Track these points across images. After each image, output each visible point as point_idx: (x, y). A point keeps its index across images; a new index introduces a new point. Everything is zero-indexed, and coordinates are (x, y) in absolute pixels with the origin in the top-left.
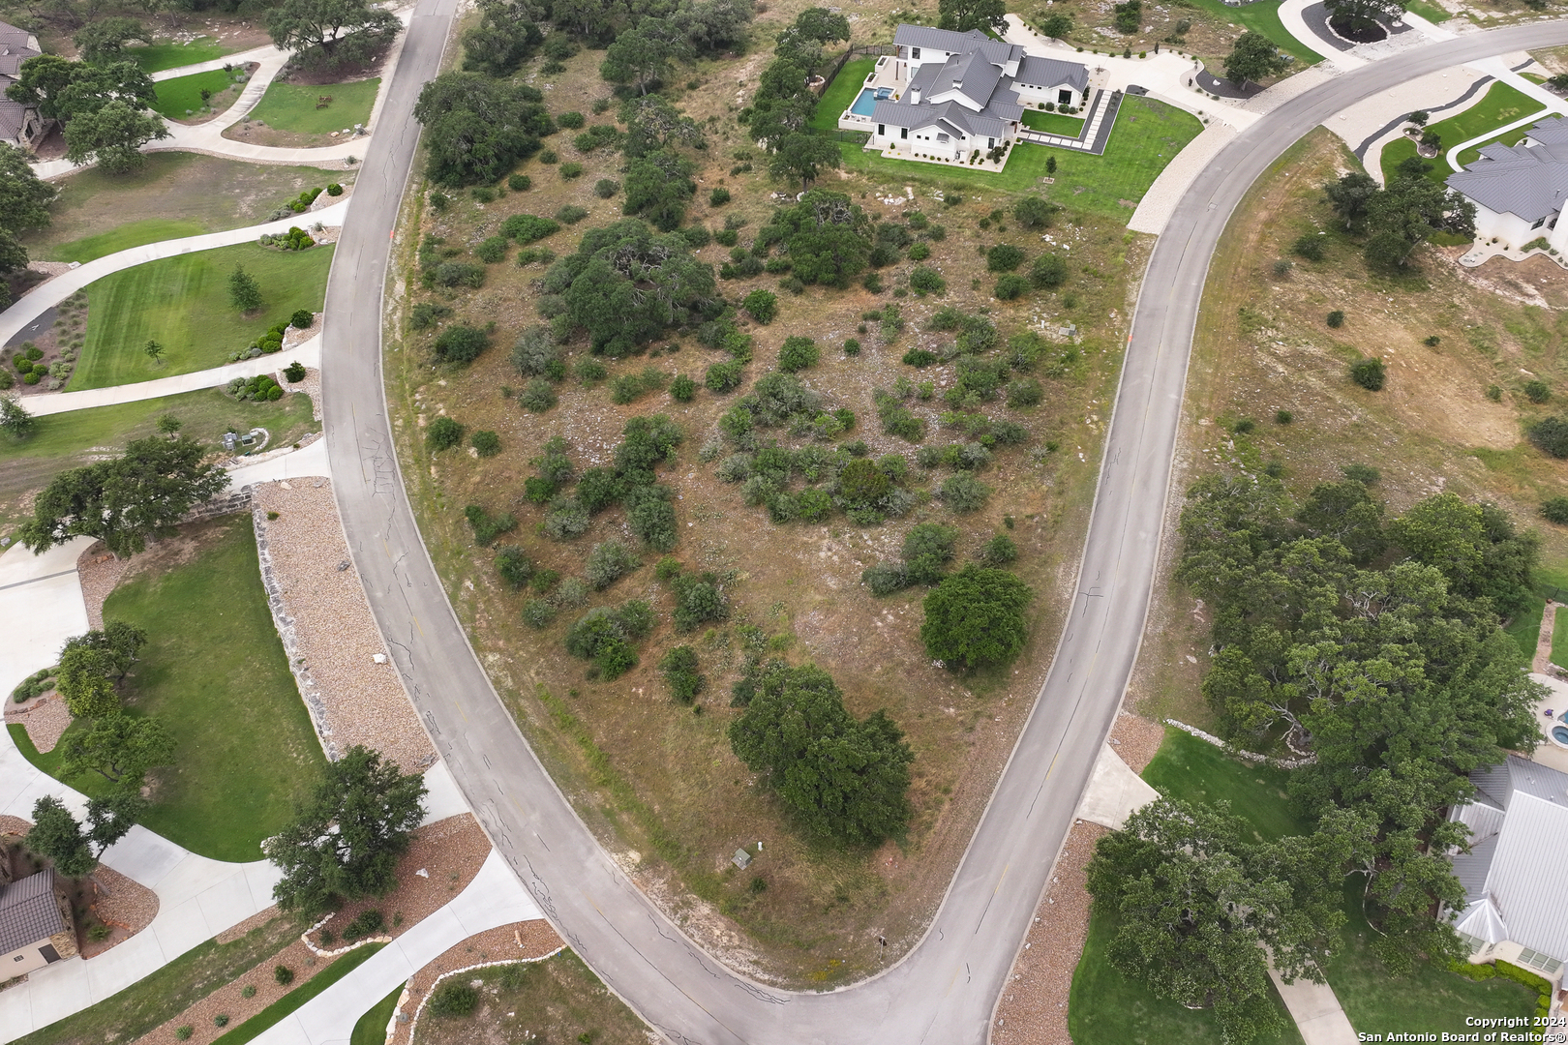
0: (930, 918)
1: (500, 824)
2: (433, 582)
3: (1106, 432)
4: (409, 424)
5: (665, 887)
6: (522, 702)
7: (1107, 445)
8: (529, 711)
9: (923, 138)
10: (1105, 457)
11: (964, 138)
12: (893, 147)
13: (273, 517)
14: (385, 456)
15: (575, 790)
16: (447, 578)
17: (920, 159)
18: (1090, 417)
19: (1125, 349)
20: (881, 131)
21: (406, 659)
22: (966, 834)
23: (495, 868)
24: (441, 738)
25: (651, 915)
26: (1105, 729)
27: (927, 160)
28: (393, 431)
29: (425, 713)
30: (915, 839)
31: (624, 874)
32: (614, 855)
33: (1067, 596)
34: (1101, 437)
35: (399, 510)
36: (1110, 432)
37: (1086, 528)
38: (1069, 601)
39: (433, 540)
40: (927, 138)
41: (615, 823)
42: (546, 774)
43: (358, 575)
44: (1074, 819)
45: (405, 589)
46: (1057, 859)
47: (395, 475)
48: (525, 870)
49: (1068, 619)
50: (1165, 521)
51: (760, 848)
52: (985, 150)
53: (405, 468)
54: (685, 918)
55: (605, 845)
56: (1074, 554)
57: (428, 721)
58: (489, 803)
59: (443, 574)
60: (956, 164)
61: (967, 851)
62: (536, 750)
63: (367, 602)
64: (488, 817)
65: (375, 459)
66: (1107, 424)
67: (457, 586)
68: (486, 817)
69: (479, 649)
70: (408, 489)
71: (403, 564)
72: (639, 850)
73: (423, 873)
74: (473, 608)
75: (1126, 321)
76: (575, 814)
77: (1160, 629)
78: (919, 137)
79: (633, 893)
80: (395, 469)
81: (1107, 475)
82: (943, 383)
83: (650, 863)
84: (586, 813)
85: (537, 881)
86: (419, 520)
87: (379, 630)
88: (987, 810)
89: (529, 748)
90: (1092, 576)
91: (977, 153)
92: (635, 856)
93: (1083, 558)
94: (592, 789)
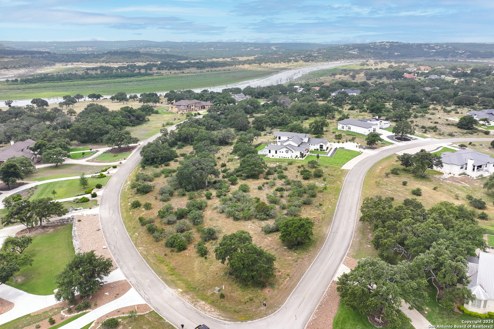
0: (282, 304)
1: (135, 282)
2: (125, 233)
4: (125, 205)
5: (190, 297)
6: (149, 257)
7: (338, 204)
8: (150, 259)
9: (281, 152)
10: (337, 206)
11: (293, 152)
12: (273, 156)
13: (79, 221)
15: (162, 275)
16: (130, 233)
17: (281, 158)
18: (332, 200)
19: (342, 188)
20: (270, 152)
21: (113, 248)
22: (295, 285)
23: (132, 292)
24: (120, 264)
25: (184, 303)
26: (341, 260)
27: (283, 158)
28: (120, 206)
29: (116, 259)
30: (277, 287)
31: (176, 294)
32: (173, 290)
34: (336, 203)
35: (118, 220)
36: (338, 202)
37: (332, 220)
38: (328, 234)
39: (127, 225)
40: (282, 152)
41: (174, 283)
42: (153, 271)
43: (102, 231)
44: (332, 281)
45: (116, 234)
46: (327, 290)
48: (142, 293)
49: (327, 238)
50: (357, 218)
51: (224, 288)
52: (299, 155)
53: (122, 212)
54: (196, 304)
55: (170, 287)
56: (329, 225)
58: (133, 278)
60: (291, 158)
61: (295, 288)
62: (151, 267)
63: (104, 237)
64: (132, 280)
65: (114, 211)
66: (337, 200)
67: (133, 234)
68: (131, 280)
69: (137, 247)
70: (122, 216)
71: (117, 229)
72: (181, 289)
73: (107, 294)
74: (137, 238)
75: (342, 183)
76: (161, 280)
77: (358, 240)
78: (280, 152)
79: (178, 298)
80: (119, 212)
81: (338, 210)
83: (185, 292)
84: (166, 281)
85: (145, 295)
86: (124, 222)
87: (106, 242)
88: (302, 279)
89: (149, 266)
90: (334, 229)
91: (297, 156)
92: (181, 290)
93: (332, 226)
94: (168, 276)
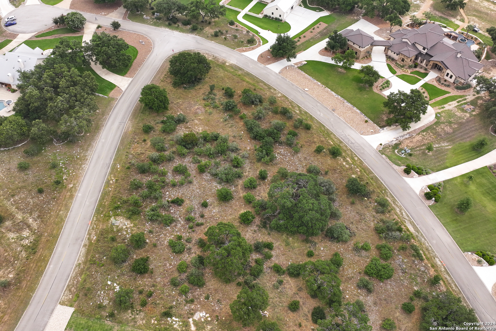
0: (164, 61)
2: (307, 109)
3: (108, 175)
4: (352, 158)
5: (220, 61)
6: (266, 87)
7: (109, 170)
8: (264, 86)
10: (111, 165)
13: (367, 122)
14: (350, 144)
15: (245, 73)
16: (304, 111)
18: (113, 182)
19: (93, 217)
21: (300, 91)
23: (255, 58)
24: (280, 77)
25: (220, 56)
26: (123, 94)
28: (355, 154)
31: (228, 61)
32: (232, 63)
33: (129, 122)
34: (111, 173)
35: (332, 128)
36: (107, 175)
37: (120, 141)
39: (316, 121)
41: (234, 69)
44: (133, 78)
45: (313, 107)
47: (342, 139)
48: (248, 59)
49: (130, 116)
50: (95, 146)
53: (341, 142)
54: (213, 56)
55: (234, 64)
56: (126, 133)
57: (286, 80)
59: (306, 113)
62: (258, 78)
65: (352, 143)
66: (108, 179)
67: (300, 111)
69: (284, 96)
70: (334, 135)
71: (319, 113)
72: (227, 65)
73: (269, 57)
74: (292, 106)
75: (90, 234)
76: (243, 68)
80: (344, 141)
81: (111, 159)
82: (167, 193)
83: (224, 63)
84: (241, 69)
86: (324, 126)
87: (311, 96)
92: (227, 64)
93: (123, 132)
94: (242, 74)
